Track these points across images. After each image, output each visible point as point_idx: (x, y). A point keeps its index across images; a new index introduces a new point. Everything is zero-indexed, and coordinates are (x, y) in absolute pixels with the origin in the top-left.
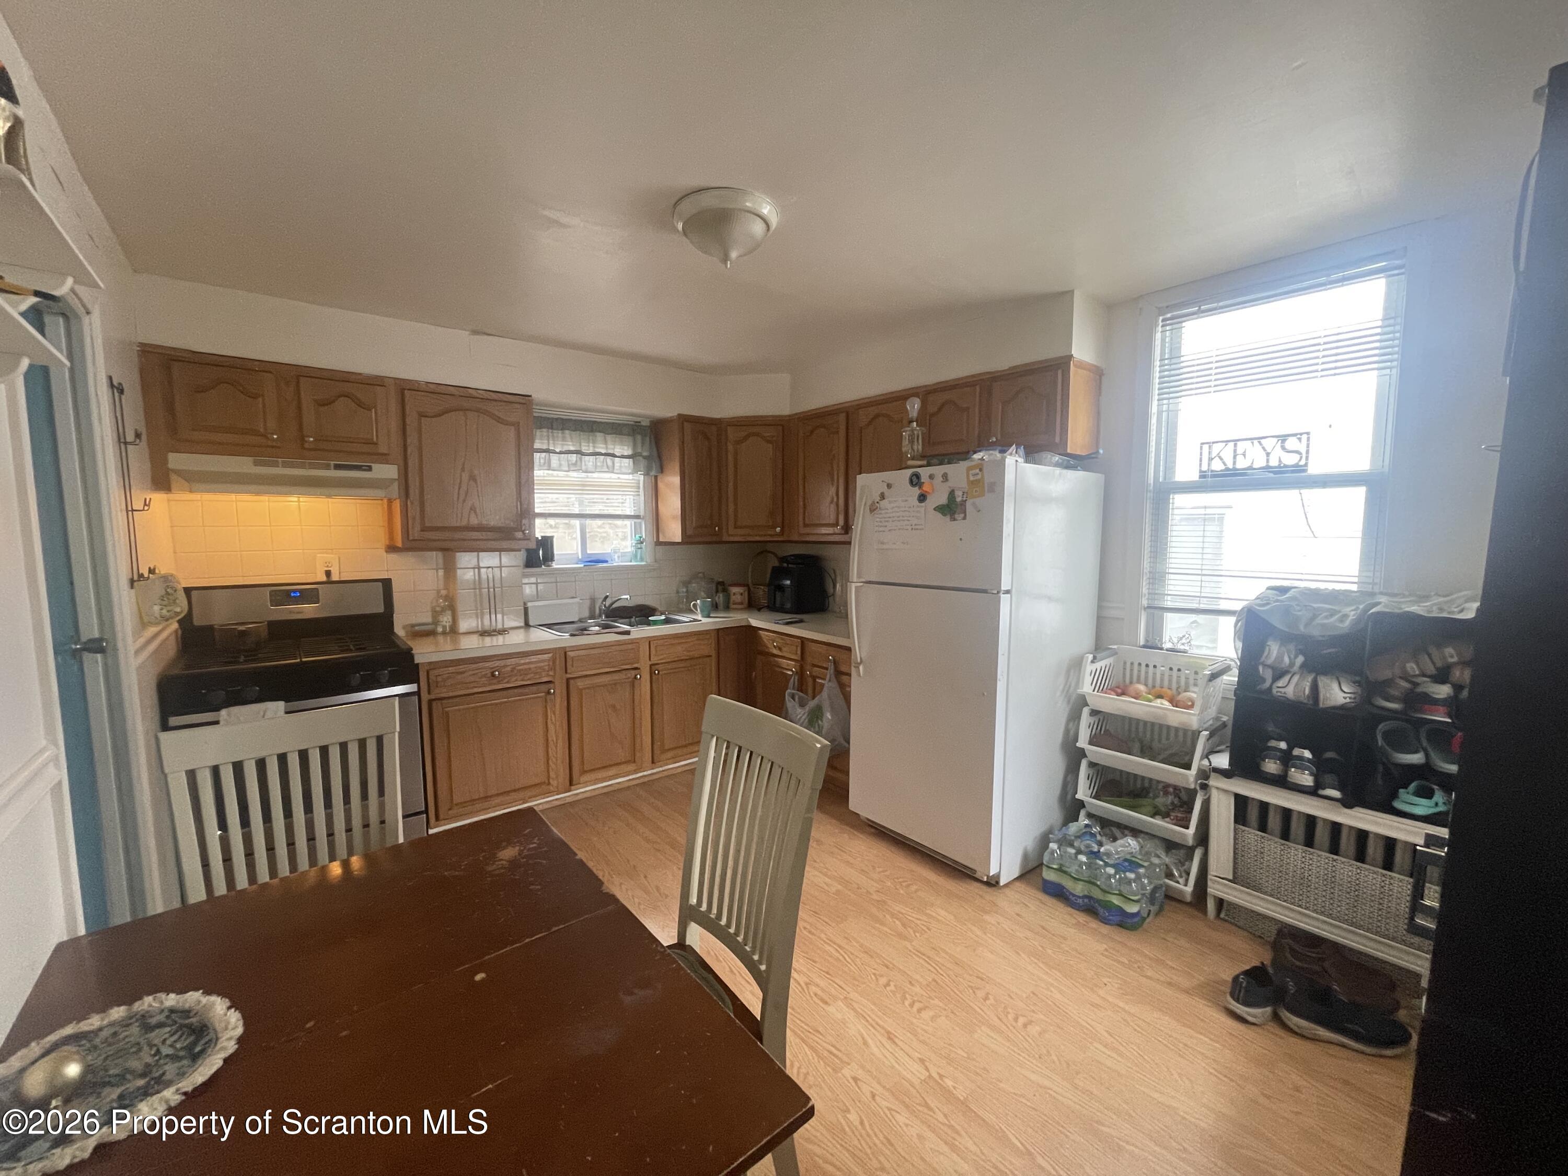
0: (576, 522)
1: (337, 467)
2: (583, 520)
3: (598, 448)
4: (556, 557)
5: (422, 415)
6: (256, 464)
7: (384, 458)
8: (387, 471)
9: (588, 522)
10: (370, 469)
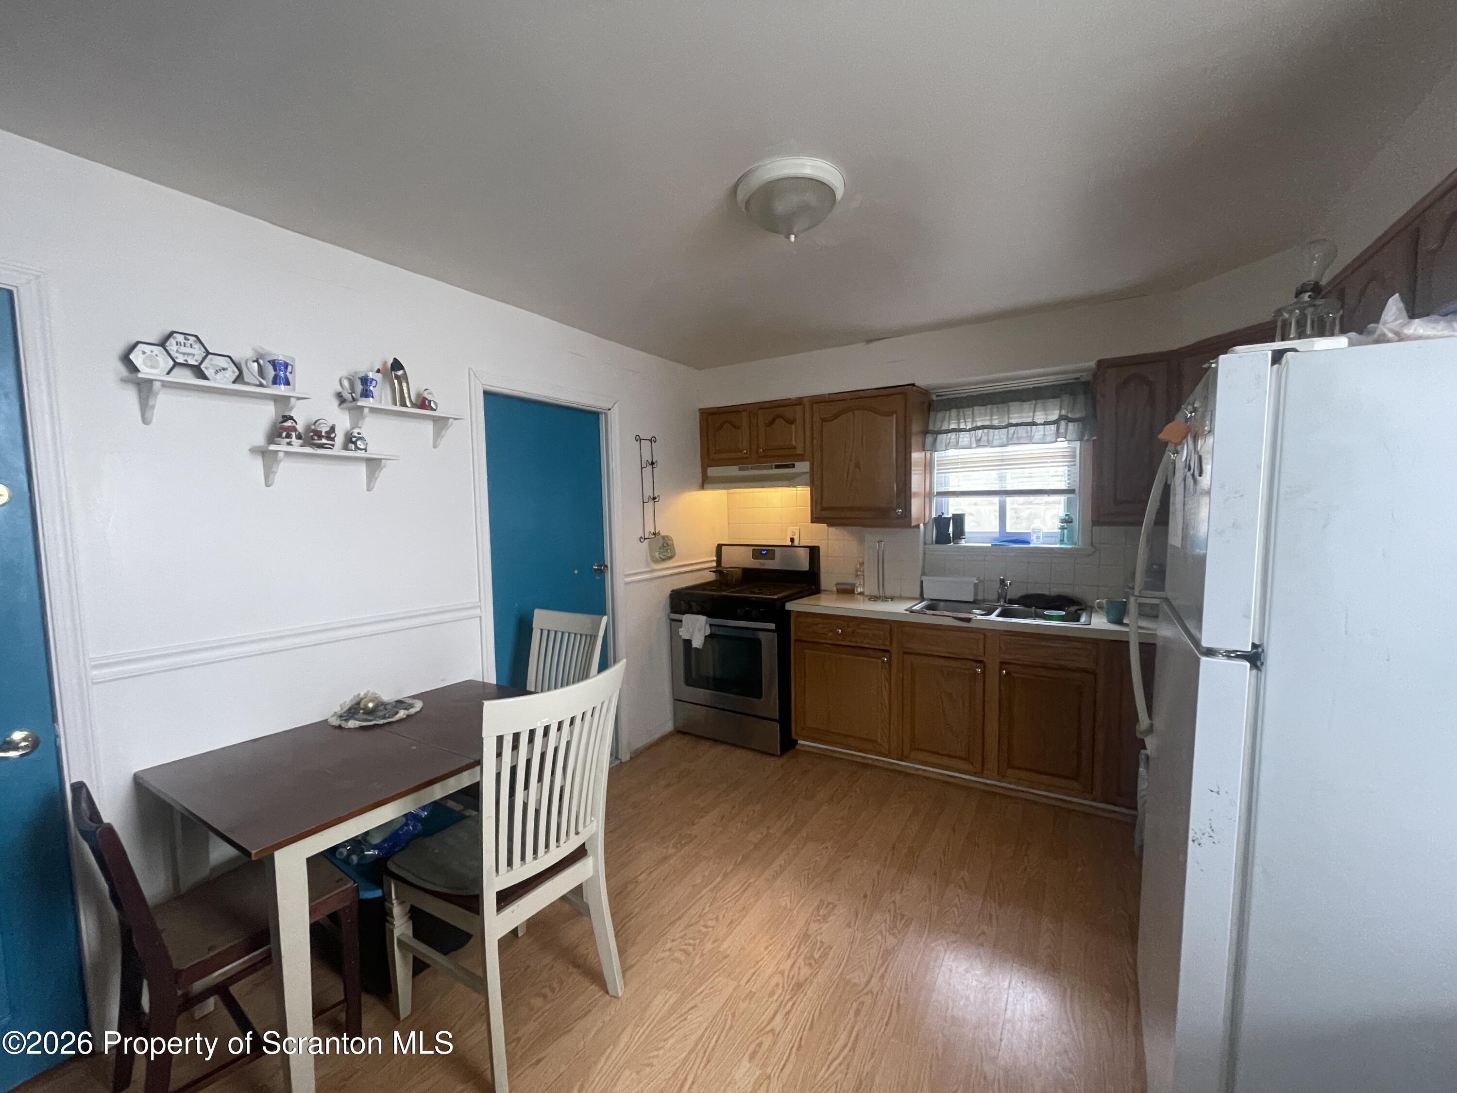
0: (996, 499)
1: (777, 467)
2: (1003, 498)
3: (1012, 418)
4: (967, 535)
5: (824, 420)
6: (740, 469)
7: (801, 458)
8: (803, 467)
9: (1009, 500)
10: (793, 466)
